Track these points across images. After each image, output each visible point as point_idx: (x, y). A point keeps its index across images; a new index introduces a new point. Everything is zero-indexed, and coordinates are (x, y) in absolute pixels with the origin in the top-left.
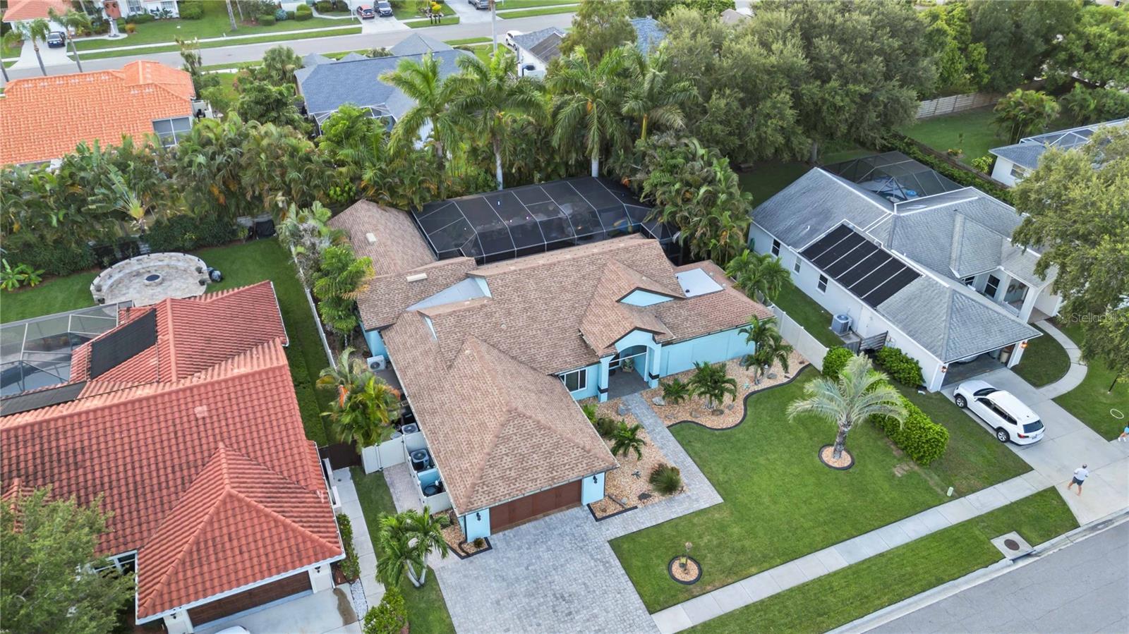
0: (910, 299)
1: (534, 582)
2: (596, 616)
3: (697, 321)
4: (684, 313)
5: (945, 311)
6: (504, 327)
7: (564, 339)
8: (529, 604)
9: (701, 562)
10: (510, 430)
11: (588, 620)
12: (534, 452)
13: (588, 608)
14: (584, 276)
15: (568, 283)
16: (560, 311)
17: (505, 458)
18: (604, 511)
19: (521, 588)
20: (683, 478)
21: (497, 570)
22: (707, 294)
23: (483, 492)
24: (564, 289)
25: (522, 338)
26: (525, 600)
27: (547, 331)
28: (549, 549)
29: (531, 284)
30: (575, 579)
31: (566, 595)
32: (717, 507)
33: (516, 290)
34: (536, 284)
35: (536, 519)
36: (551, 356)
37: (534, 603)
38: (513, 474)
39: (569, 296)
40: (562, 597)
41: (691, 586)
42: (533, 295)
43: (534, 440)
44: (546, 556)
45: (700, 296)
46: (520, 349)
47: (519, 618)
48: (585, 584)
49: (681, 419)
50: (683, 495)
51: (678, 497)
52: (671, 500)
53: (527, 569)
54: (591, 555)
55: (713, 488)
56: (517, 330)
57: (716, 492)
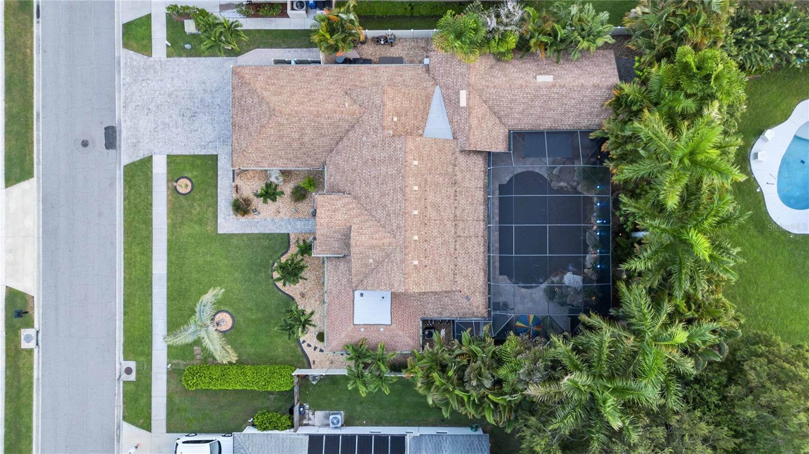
1: (208, 106)
2: (177, 127)
3: (336, 288)
6: (364, 139)
7: (346, 180)
8: (197, 98)
9: (184, 196)
10: (264, 107)
11: (176, 123)
12: (250, 118)
13: (183, 126)
14: (390, 216)
15: (387, 200)
16: (366, 186)
17: (251, 100)
19: (208, 98)
21: (223, 89)
22: (353, 307)
24: (383, 195)
25: (354, 150)
26: (200, 97)
27: (355, 170)
29: (392, 171)
30: (201, 127)
31: (194, 118)
32: (215, 227)
33: (390, 158)
34: (392, 175)
36: (337, 167)
37: (196, 100)
38: (242, 102)
40: (194, 116)
41: (174, 184)
42: (383, 168)
44: (222, 118)
45: (353, 301)
46: (347, 146)
47: (191, 90)
48: (197, 131)
49: (291, 246)
50: (232, 213)
52: (230, 204)
54: (212, 142)
55: (229, 233)
56: (360, 148)
57: (226, 232)
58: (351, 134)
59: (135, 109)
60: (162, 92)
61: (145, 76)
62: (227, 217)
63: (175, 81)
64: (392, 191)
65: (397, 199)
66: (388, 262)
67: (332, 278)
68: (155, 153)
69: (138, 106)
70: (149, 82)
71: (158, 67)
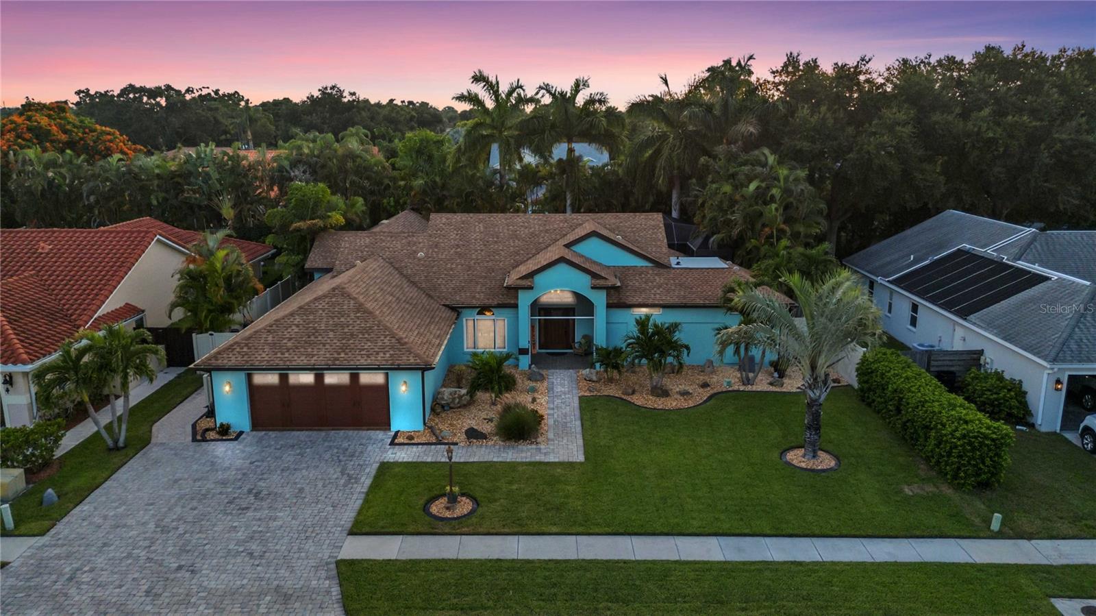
1: (244, 474)
2: (273, 519)
4: (659, 280)
6: (421, 255)
7: (485, 277)
8: (209, 489)
11: (259, 520)
13: (275, 509)
14: (547, 230)
16: (498, 254)
17: (294, 328)
18: (409, 439)
19: (221, 476)
20: (549, 433)
22: (702, 269)
23: (239, 352)
24: (515, 237)
25: (435, 268)
26: (209, 486)
30: (295, 483)
31: (264, 493)
33: (458, 229)
35: (319, 430)
37: (216, 490)
38: (289, 344)
39: (518, 243)
40: (258, 493)
43: (342, 319)
44: (289, 458)
45: (692, 269)
48: (301, 489)
53: (252, 463)
54: (344, 469)
55: (582, 448)
56: (434, 261)
57: (582, 453)
58: (407, 272)
59: (159, 595)
60: (144, 543)
61: (62, 575)
62: (545, 451)
63: (130, 522)
64: (511, 228)
65: (523, 222)
66: (620, 231)
69: (148, 592)
70: (87, 569)
71: (57, 551)
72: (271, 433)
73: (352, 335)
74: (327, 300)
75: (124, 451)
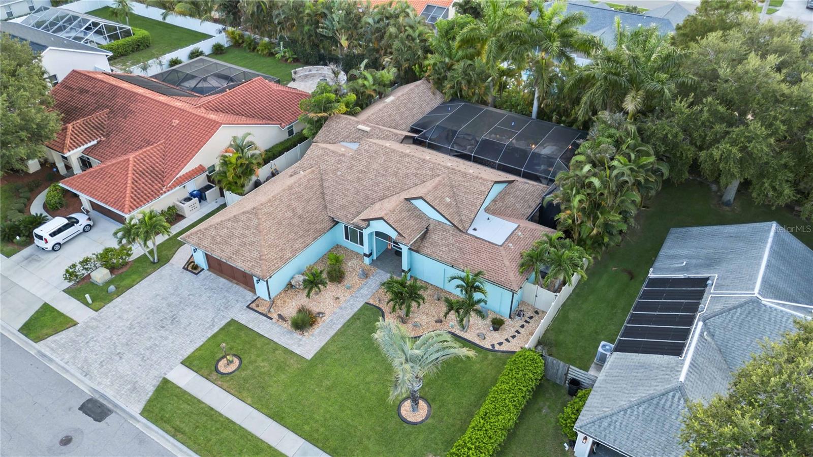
0: (642, 366)
1: (180, 302)
2: (166, 339)
3: (453, 251)
4: (452, 240)
5: (644, 395)
6: (339, 173)
9: (240, 370)
10: (243, 218)
11: (162, 337)
12: (239, 237)
13: (172, 333)
14: (417, 174)
15: (403, 172)
16: (378, 186)
17: (225, 229)
18: (258, 306)
19: (173, 299)
20: (316, 330)
21: (181, 285)
22: (483, 240)
23: (199, 237)
24: (396, 174)
25: (341, 186)
26: (164, 305)
27: (358, 192)
28: (209, 297)
29: (381, 159)
30: (191, 318)
31: (176, 320)
32: (300, 358)
33: (370, 157)
34: (385, 161)
35: (231, 281)
36: (343, 207)
37: (163, 309)
38: (218, 240)
39: (394, 180)
40: (174, 319)
41: (216, 373)
42: (375, 166)
43: (246, 232)
44: (204, 298)
45: (478, 238)
46: (333, 191)
47: (150, 309)
48: (190, 323)
49: (380, 306)
50: (300, 337)
51: (297, 335)
52: (291, 333)
53: (189, 295)
54: (215, 317)
55: (319, 349)
56: (343, 180)
57: (315, 352)
58: (326, 184)
59: (103, 366)
60: (119, 333)
61: (87, 339)
62: (301, 343)
63: (125, 316)
64: (398, 165)
65: (408, 163)
66: (458, 189)
67: (441, 253)
68: (165, 374)
69: (101, 362)
70: (95, 339)
71: (95, 323)
72: (213, 275)
73: (245, 244)
74: (247, 215)
75: (155, 265)
